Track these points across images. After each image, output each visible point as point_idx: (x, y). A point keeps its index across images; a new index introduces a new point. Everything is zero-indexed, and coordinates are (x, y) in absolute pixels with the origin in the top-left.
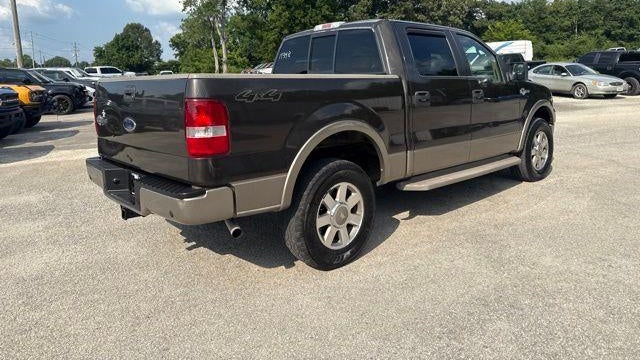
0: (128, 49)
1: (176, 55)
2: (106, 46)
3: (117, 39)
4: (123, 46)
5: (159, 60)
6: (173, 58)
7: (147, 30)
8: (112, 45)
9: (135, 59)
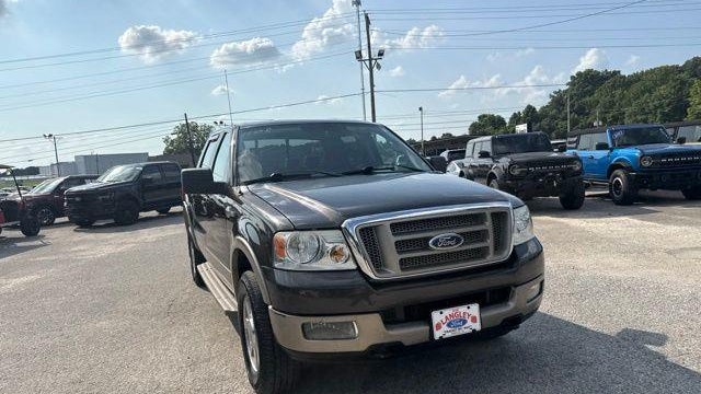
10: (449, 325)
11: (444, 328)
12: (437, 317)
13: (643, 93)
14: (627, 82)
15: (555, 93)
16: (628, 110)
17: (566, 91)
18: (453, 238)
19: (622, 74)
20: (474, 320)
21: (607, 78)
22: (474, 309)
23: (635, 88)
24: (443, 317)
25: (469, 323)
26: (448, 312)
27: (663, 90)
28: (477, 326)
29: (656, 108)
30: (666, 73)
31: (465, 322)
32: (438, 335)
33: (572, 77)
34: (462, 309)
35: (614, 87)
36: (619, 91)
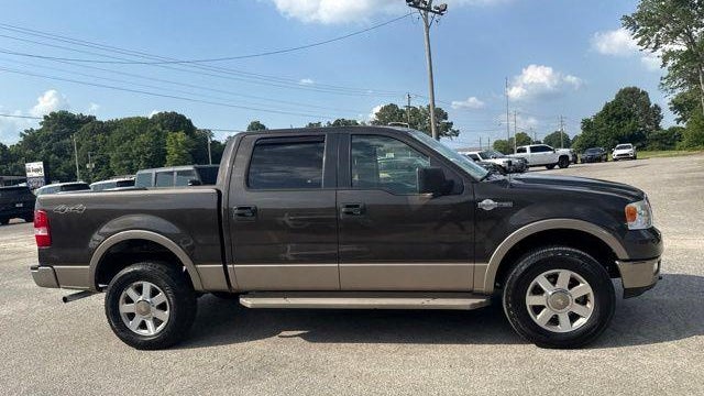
0: (619, 118)
1: (678, 121)
2: (595, 117)
3: (607, 107)
4: (613, 115)
5: (658, 128)
6: (674, 124)
7: (644, 93)
8: (601, 115)
9: (627, 128)
13: (125, 139)
14: (107, 128)
15: (27, 131)
16: (113, 155)
17: (39, 131)
19: (98, 119)
21: (84, 123)
23: (116, 134)
27: (143, 138)
29: (139, 154)
30: (143, 124)
33: (46, 117)
35: (93, 131)
36: (100, 137)
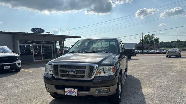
10: (69, 92)
11: (68, 93)
12: (66, 89)
18: (73, 71)
20: (76, 93)
22: (76, 90)
24: (67, 90)
25: (74, 93)
26: (69, 89)
28: (76, 95)
31: (73, 93)
32: (66, 94)
34: (73, 89)
